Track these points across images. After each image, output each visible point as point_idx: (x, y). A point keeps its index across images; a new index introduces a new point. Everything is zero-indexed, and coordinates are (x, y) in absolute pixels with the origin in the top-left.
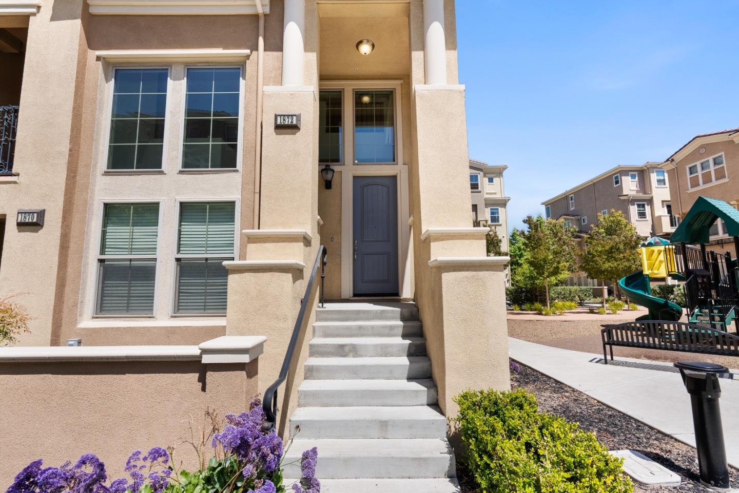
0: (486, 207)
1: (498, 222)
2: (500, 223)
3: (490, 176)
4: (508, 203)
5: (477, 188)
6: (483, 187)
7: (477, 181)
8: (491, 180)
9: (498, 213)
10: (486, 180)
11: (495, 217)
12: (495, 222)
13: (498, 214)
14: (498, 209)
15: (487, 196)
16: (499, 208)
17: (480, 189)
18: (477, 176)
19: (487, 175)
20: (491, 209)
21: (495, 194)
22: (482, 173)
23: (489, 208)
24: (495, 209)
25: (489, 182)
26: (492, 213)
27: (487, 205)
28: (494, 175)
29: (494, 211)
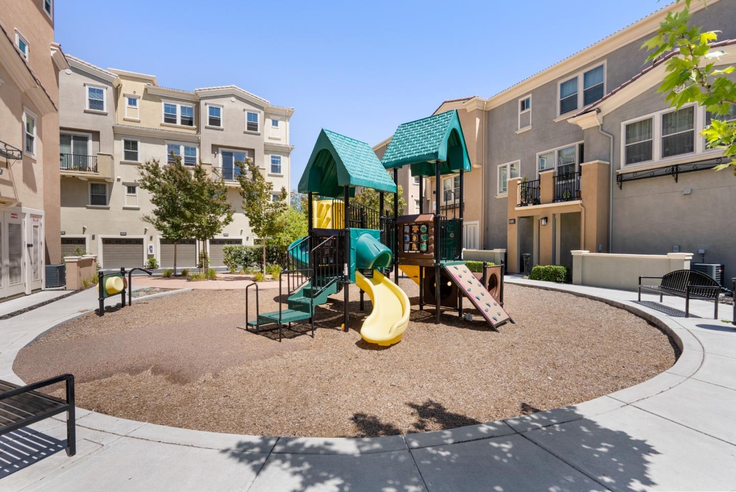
0: (265, 154)
1: (280, 172)
2: (282, 174)
3: (276, 118)
4: (292, 151)
5: (256, 130)
6: (262, 129)
7: (256, 120)
8: (275, 123)
9: (280, 161)
10: (269, 122)
11: (277, 166)
12: (277, 172)
13: (280, 164)
14: (280, 158)
15: (267, 141)
16: (282, 157)
17: (259, 131)
18: (257, 115)
19: (270, 116)
20: (272, 157)
21: (279, 139)
22: (262, 112)
23: (270, 155)
24: (277, 157)
25: (273, 125)
26: (273, 162)
27: (266, 151)
28: (280, 118)
29: (276, 159)
